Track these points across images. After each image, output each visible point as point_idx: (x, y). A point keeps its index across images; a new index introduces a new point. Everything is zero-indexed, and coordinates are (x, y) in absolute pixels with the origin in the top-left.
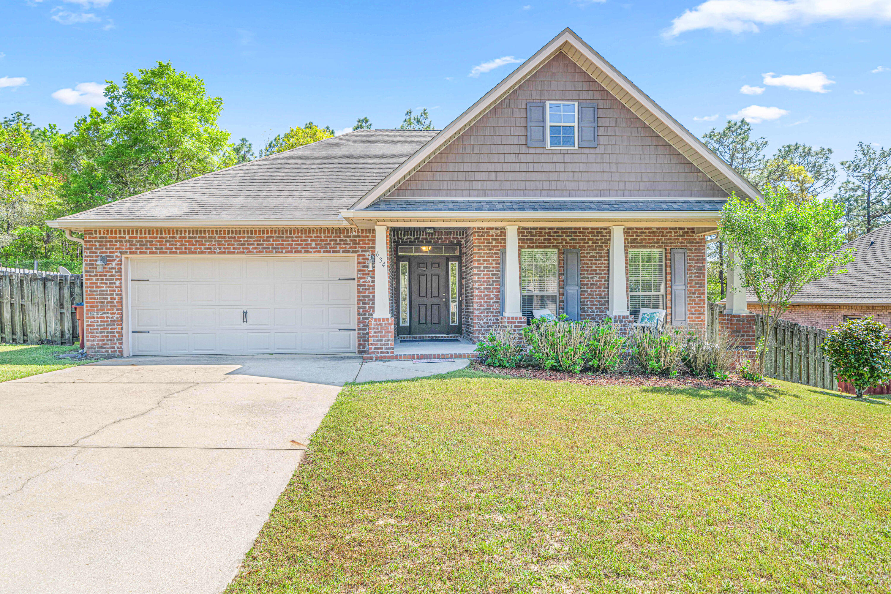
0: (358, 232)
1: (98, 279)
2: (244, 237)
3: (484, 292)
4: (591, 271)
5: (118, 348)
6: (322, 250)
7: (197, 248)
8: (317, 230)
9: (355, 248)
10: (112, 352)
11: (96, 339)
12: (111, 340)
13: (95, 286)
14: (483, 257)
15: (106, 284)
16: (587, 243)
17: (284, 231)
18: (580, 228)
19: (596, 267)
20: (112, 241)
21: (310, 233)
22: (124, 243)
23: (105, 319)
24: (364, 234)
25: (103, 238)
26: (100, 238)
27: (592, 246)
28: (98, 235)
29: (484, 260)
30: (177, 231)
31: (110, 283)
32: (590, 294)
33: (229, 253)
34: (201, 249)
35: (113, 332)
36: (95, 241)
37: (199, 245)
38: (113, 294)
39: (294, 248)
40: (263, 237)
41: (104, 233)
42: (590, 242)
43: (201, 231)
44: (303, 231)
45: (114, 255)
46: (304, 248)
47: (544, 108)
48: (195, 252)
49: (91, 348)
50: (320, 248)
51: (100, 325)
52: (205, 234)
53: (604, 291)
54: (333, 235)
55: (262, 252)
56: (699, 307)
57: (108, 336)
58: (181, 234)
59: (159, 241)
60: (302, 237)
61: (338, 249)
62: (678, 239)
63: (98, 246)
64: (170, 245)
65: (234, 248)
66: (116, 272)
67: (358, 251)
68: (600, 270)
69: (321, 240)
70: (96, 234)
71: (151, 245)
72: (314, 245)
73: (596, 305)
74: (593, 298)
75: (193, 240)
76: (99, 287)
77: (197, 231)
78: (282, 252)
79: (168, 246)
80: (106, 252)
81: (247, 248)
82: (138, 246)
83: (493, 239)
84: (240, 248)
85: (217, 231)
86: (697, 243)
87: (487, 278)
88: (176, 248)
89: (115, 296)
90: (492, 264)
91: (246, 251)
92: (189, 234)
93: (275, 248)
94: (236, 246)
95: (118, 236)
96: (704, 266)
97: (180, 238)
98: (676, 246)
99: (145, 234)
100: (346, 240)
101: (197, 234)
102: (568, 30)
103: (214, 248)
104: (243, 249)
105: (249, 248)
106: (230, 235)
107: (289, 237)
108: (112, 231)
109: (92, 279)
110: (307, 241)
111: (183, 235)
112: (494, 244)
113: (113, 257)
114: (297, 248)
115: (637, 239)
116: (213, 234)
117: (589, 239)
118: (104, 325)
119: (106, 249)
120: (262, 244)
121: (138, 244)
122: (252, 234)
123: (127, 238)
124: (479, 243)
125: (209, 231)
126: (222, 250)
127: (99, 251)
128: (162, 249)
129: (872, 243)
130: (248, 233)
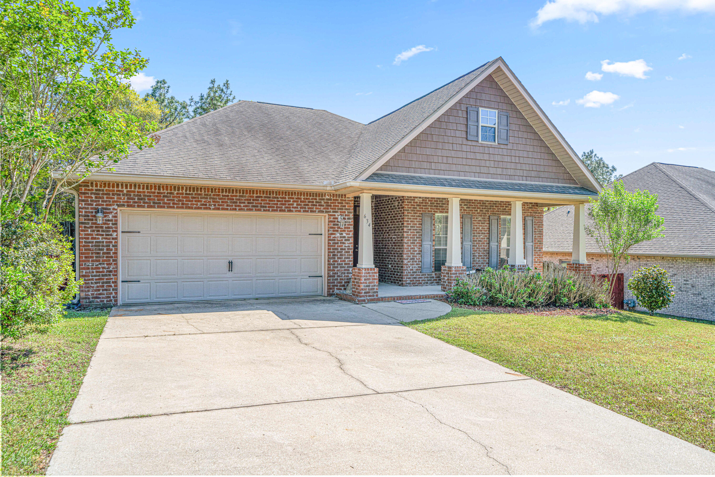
0: (331, 196)
1: (93, 231)
2: (236, 196)
3: (410, 246)
4: (479, 231)
5: (114, 297)
6: (302, 210)
7: (194, 204)
8: (298, 193)
9: (328, 209)
10: (107, 301)
11: (91, 289)
12: (106, 290)
13: (90, 237)
14: (410, 219)
15: (103, 235)
16: (477, 211)
17: (271, 192)
18: (472, 200)
19: (482, 228)
20: (109, 194)
21: (292, 195)
22: (121, 196)
23: (101, 270)
24: (335, 198)
25: (100, 190)
26: (96, 190)
27: (480, 213)
28: (94, 188)
29: (411, 221)
30: (175, 187)
31: (106, 235)
32: (478, 248)
33: (223, 209)
34: (197, 205)
35: (109, 282)
36: (91, 194)
37: (196, 201)
38: (109, 246)
39: (279, 207)
40: (253, 197)
41: (101, 186)
42: (479, 210)
43: (197, 188)
44: (287, 193)
45: (111, 207)
46: (287, 207)
47: (478, 112)
48: (192, 208)
49: (86, 298)
50: (301, 208)
51: (95, 276)
52: (201, 191)
53: (486, 246)
54: (310, 198)
55: (252, 210)
56: (539, 257)
57: (103, 286)
58: (179, 190)
59: (157, 196)
60: (285, 198)
61: (315, 210)
62: (529, 210)
63: (94, 199)
64: (168, 200)
65: (227, 206)
66: (113, 224)
67: (330, 212)
68: (484, 231)
69: (301, 202)
70: (92, 186)
71: (149, 199)
72: (295, 205)
73: (481, 256)
74: (479, 251)
75: (190, 196)
76: (95, 238)
77: (194, 188)
78: (269, 210)
79: (166, 201)
80: (103, 205)
81: (239, 206)
82: (136, 200)
83: (417, 205)
84: (232, 206)
85: (212, 189)
86: (539, 213)
87: (413, 235)
88: (173, 204)
89: (111, 247)
90: (416, 224)
91: (238, 208)
92: (186, 191)
93: (263, 207)
94: (229, 204)
95: (116, 189)
96: (542, 229)
97: (177, 194)
98: (528, 215)
99: (143, 189)
100: (321, 202)
101: (194, 191)
102: (501, 59)
103: (209, 205)
104: (235, 206)
105: (241, 206)
106: (224, 194)
107: (275, 198)
108: (109, 184)
109: (87, 231)
110: (290, 201)
111: (181, 192)
112: (418, 209)
113: (110, 209)
114: (282, 207)
115: (506, 209)
116: (208, 191)
117: (478, 208)
118: (99, 276)
119: (102, 201)
120: (253, 203)
121: (136, 198)
122: (243, 193)
123: (125, 192)
124: (408, 208)
125: (205, 189)
126: (217, 206)
127: (95, 204)
128: (160, 203)
129: (569, 212)
130: (240, 193)
